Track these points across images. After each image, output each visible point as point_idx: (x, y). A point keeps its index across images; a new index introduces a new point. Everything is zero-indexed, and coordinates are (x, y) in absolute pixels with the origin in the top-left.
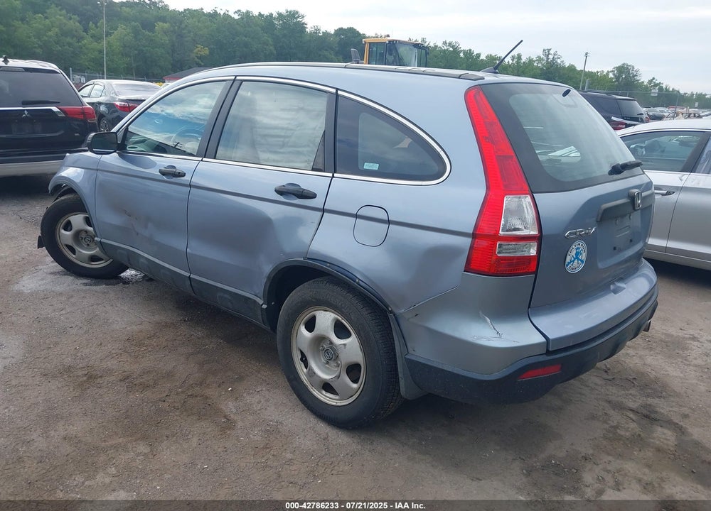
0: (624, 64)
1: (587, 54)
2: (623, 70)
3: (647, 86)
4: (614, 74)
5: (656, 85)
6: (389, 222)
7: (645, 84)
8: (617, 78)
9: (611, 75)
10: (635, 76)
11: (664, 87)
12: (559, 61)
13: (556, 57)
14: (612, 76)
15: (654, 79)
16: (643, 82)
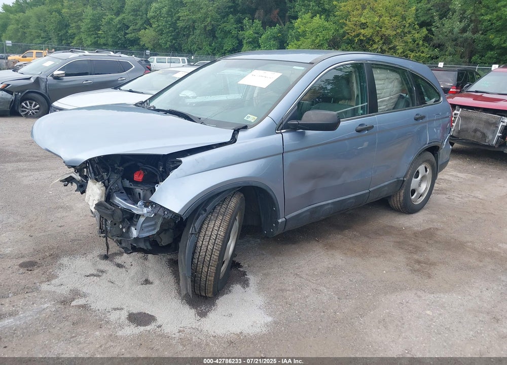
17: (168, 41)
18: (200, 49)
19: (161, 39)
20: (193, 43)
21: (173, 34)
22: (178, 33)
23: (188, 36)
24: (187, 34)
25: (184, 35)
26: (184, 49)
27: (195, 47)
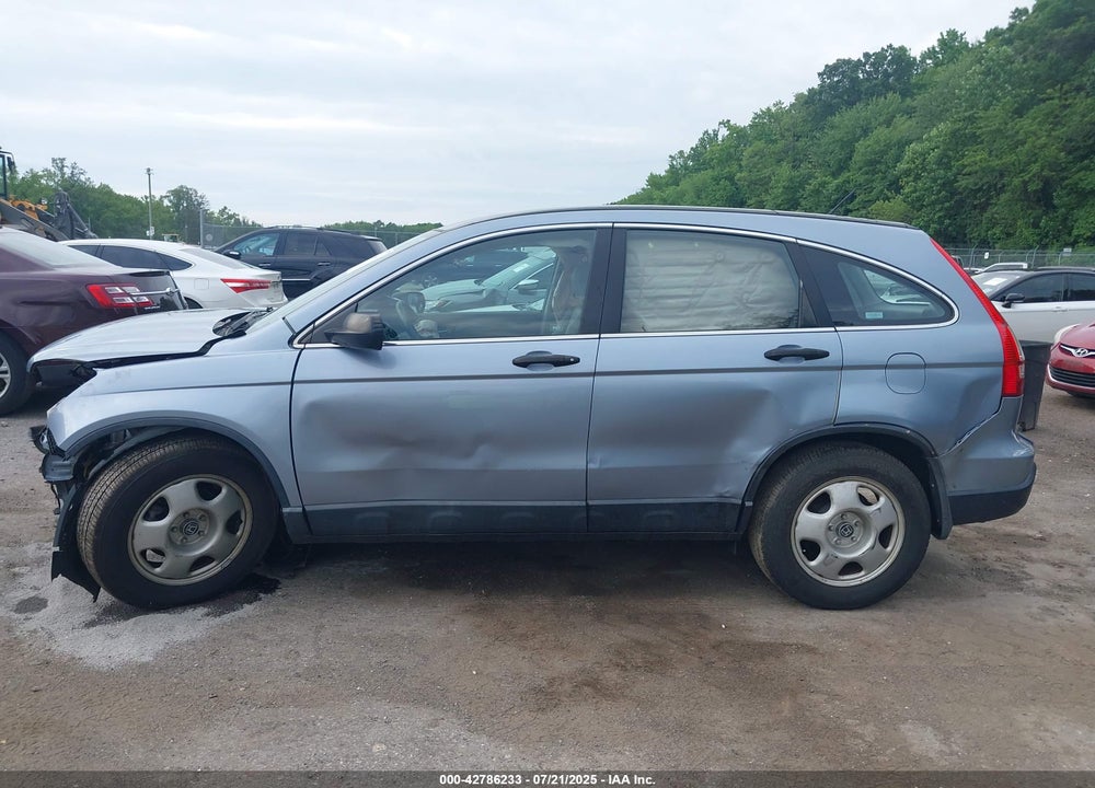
0: (182, 187)
1: (149, 170)
2: (181, 194)
3: (218, 218)
4: (170, 201)
5: (231, 217)
6: (925, 366)
7: (216, 215)
8: (176, 206)
9: (166, 203)
10: (200, 204)
11: (241, 220)
12: (83, 178)
13: (76, 171)
14: (169, 204)
15: (225, 208)
16: (212, 213)
17: (933, 222)
18: (1009, 235)
19: (918, 218)
20: (993, 223)
21: (947, 204)
22: (960, 204)
23: (983, 208)
24: (980, 204)
25: (975, 207)
26: (970, 239)
27: (997, 230)
